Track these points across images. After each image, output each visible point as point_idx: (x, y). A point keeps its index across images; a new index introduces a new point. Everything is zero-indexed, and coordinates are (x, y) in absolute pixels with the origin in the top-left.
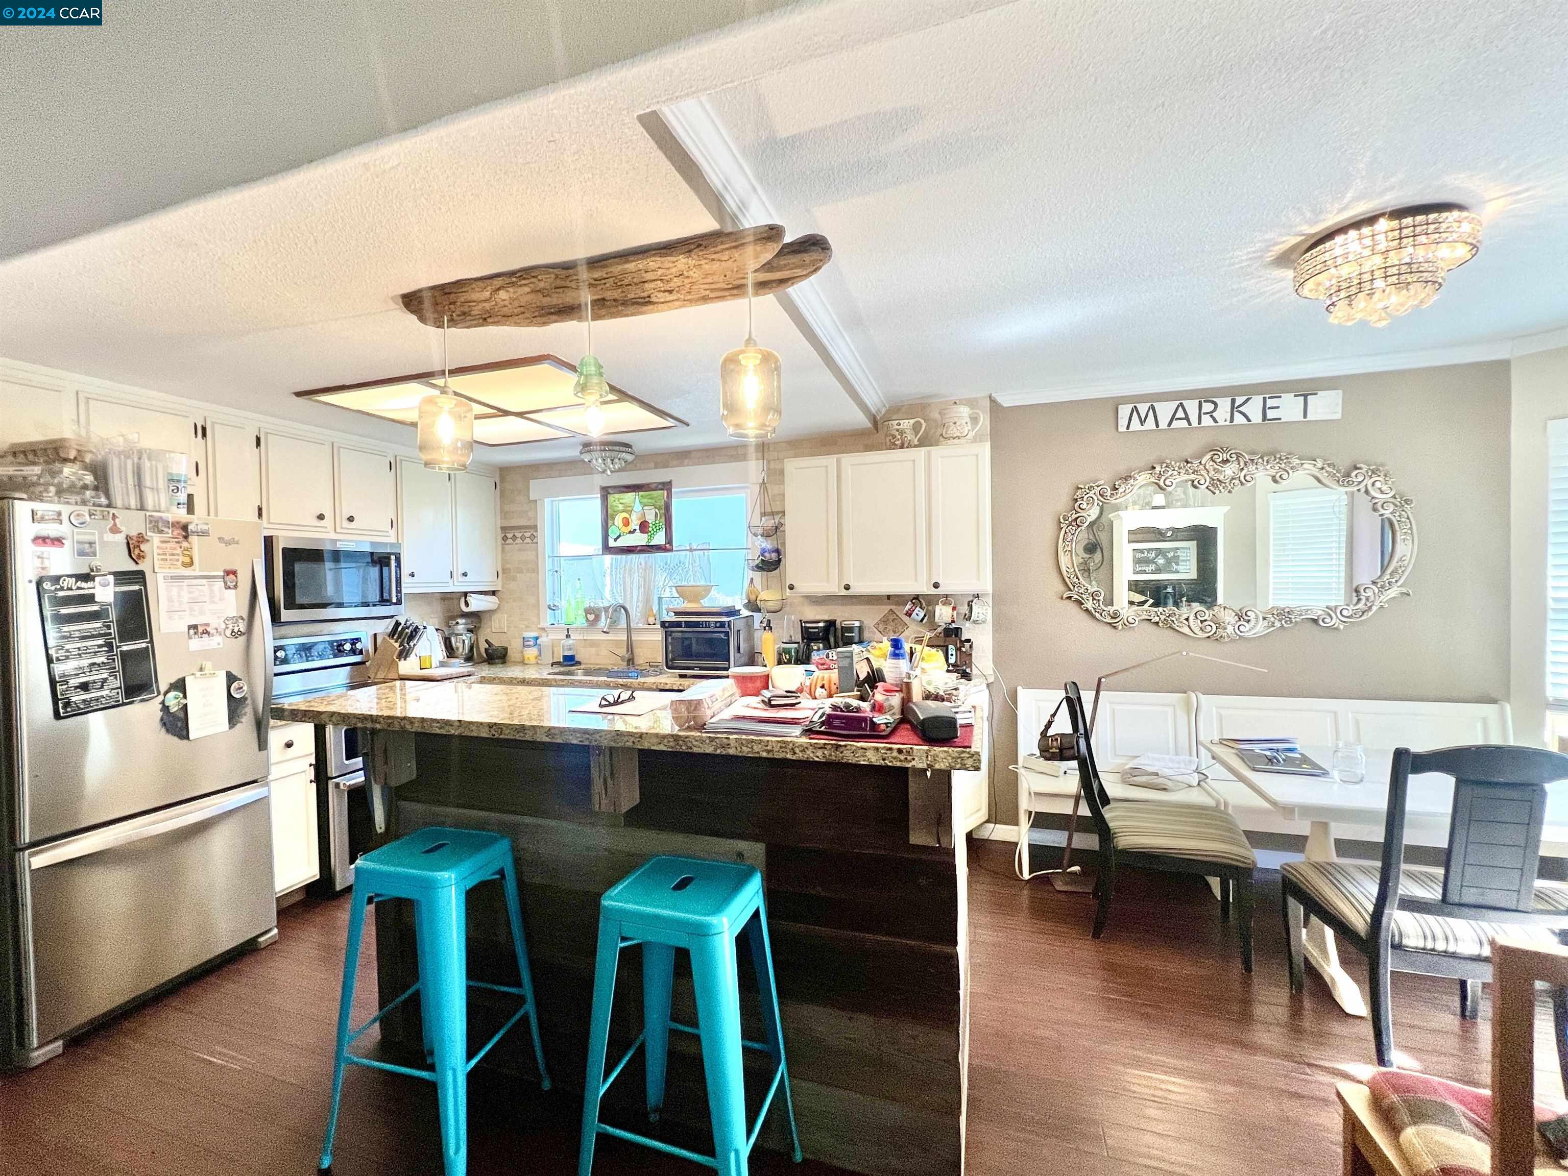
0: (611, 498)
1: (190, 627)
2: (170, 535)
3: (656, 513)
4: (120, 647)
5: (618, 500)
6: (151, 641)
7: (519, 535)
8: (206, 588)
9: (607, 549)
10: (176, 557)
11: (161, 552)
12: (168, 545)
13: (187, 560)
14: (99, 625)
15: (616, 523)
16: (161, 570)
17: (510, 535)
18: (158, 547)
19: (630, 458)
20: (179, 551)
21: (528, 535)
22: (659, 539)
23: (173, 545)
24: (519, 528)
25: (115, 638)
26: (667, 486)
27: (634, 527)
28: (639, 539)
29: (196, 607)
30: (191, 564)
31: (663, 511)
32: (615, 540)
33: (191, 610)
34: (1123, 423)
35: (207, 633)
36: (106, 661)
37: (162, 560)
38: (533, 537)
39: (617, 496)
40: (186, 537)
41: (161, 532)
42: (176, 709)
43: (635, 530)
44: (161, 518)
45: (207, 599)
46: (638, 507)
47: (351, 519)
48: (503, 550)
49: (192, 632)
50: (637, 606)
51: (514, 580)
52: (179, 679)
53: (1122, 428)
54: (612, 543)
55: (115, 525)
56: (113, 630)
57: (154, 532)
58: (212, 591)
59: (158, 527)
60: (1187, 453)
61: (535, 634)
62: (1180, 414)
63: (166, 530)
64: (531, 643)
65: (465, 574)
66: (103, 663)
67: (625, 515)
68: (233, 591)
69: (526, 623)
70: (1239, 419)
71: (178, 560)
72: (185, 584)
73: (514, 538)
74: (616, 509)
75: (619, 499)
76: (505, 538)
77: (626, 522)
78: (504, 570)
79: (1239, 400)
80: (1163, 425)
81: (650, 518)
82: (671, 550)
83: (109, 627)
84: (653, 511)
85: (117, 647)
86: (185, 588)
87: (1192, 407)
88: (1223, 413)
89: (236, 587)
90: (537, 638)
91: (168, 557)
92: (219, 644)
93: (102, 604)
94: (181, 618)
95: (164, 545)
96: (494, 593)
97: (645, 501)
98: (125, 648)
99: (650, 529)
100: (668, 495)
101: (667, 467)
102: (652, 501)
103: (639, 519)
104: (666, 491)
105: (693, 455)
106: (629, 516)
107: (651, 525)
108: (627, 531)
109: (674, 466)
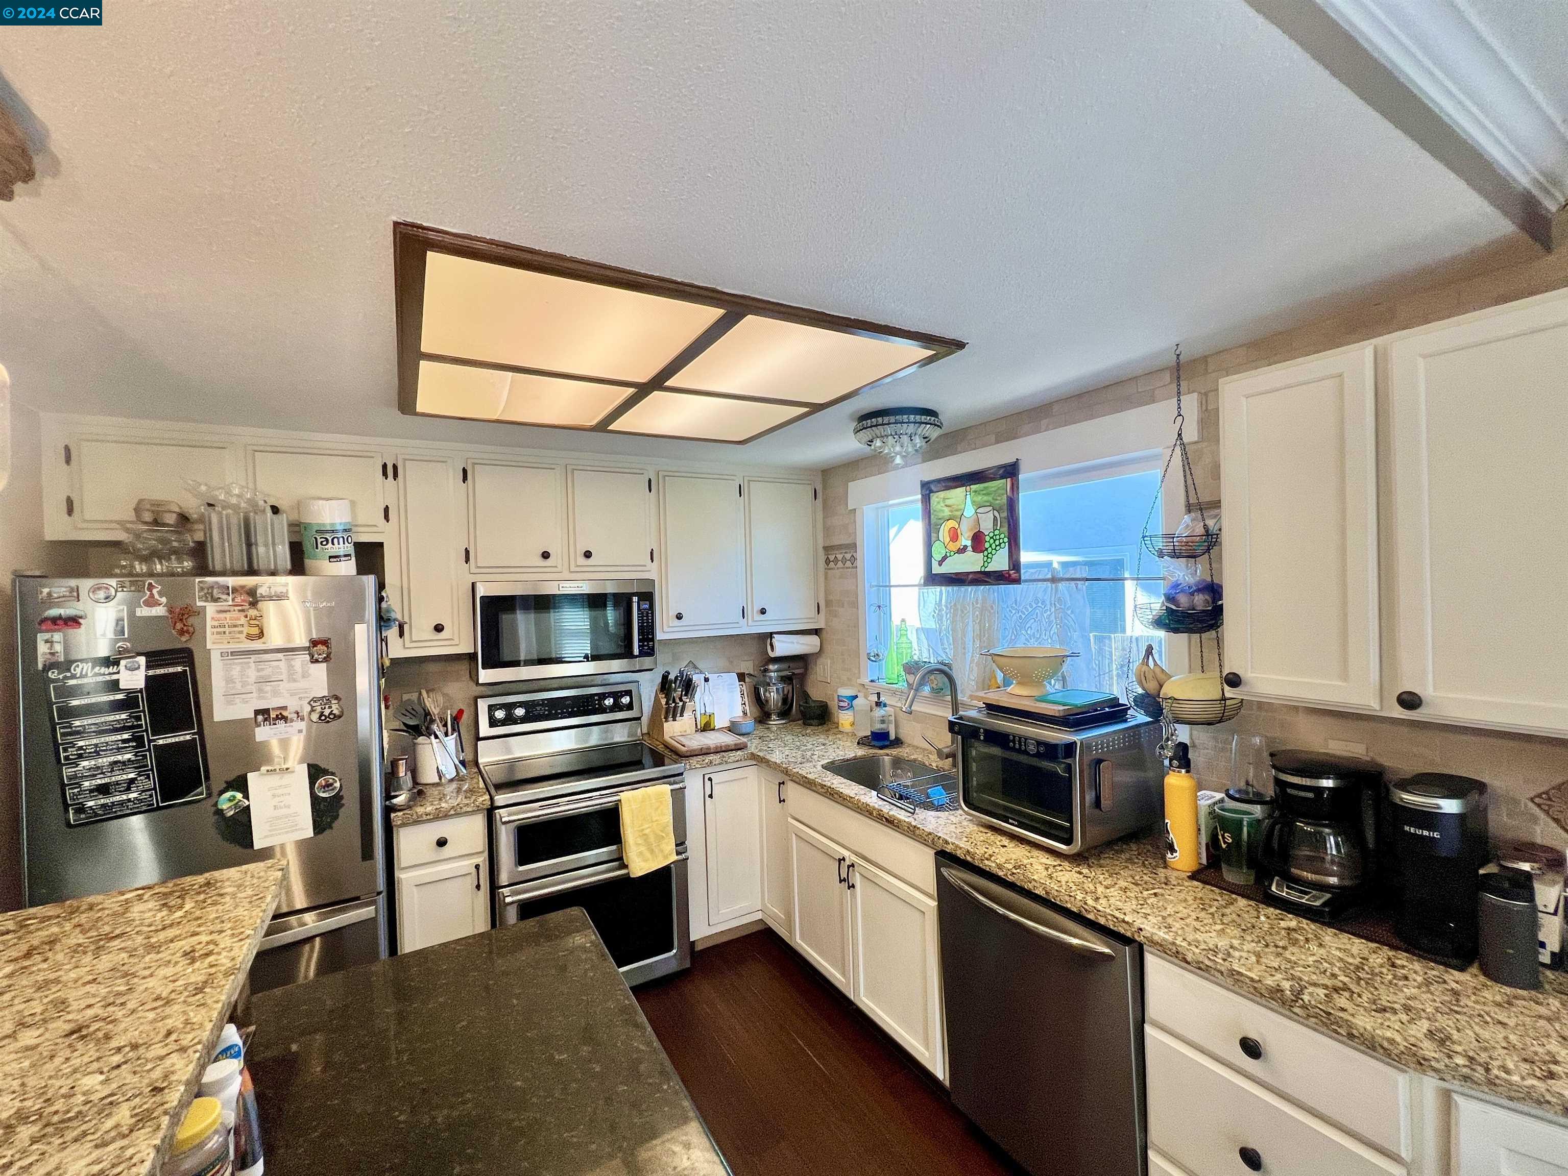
0: (936, 498)
1: (257, 712)
2: (230, 603)
3: (996, 518)
4: (154, 740)
5: (943, 501)
6: (201, 733)
7: (840, 557)
8: (282, 664)
9: (931, 578)
10: (240, 629)
11: (216, 623)
12: (228, 615)
13: (255, 631)
14: (124, 716)
15: (941, 538)
16: (215, 646)
17: (832, 558)
18: (213, 618)
19: (934, 433)
20: (243, 621)
21: (848, 556)
22: (1000, 562)
23: (236, 614)
24: (840, 548)
25: (146, 731)
26: (1011, 471)
27: (964, 543)
28: (971, 563)
29: (268, 688)
30: (261, 634)
31: (1005, 514)
32: (940, 563)
33: (260, 690)
35: (285, 718)
36: (133, 758)
37: (218, 633)
38: (852, 559)
39: (942, 494)
40: (254, 604)
41: (216, 600)
42: (232, 813)
43: (965, 547)
44: (217, 583)
45: (284, 677)
46: (969, 510)
47: (588, 555)
48: (826, 577)
49: (260, 718)
50: (971, 670)
51: (836, 616)
52: (239, 777)
54: (936, 569)
55: (152, 596)
56: (145, 721)
57: (206, 601)
58: (290, 667)
59: (212, 594)
63: (224, 597)
64: (846, 704)
65: (763, 611)
66: (129, 760)
67: (952, 524)
68: (324, 665)
71: (241, 632)
72: (251, 660)
73: (836, 560)
74: (941, 515)
75: (944, 499)
76: (827, 562)
77: (954, 536)
78: (828, 603)
81: (987, 526)
82: (1017, 581)
83: (138, 718)
84: (991, 515)
85: (150, 741)
86: (253, 665)
89: (326, 660)
91: (227, 630)
92: (300, 731)
93: (129, 692)
94: (245, 702)
95: (222, 615)
96: (816, 632)
97: (980, 499)
98: (161, 742)
99: (987, 545)
100: (1012, 485)
101: (1015, 438)
102: (990, 498)
103: (971, 530)
104: (1009, 480)
105: (1056, 408)
106: (957, 526)
107: (987, 538)
108: (955, 550)
109: (1026, 435)
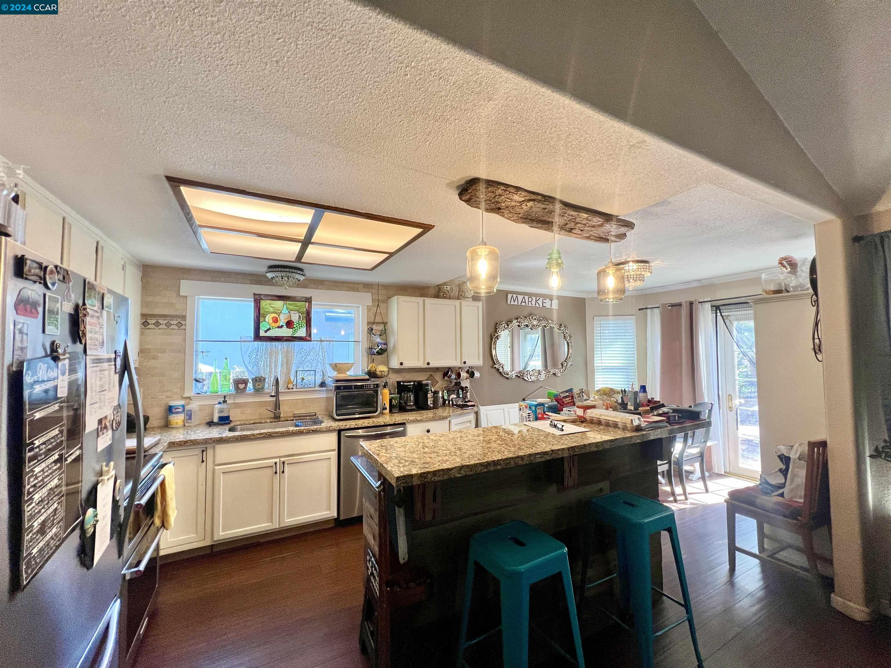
0: (263, 303)
3: (300, 316)
7: (163, 322)
9: (257, 337)
15: (267, 320)
17: (152, 322)
21: (174, 322)
22: (302, 332)
24: (164, 316)
26: (309, 300)
27: (281, 324)
28: (286, 332)
31: (305, 316)
32: (266, 332)
34: (509, 301)
38: (180, 325)
39: (268, 302)
43: (282, 326)
46: (285, 311)
48: (142, 334)
53: (509, 303)
54: (262, 333)
60: (525, 315)
61: (182, 402)
62: (524, 301)
67: (275, 315)
69: (168, 394)
70: (537, 305)
73: (158, 324)
74: (268, 310)
75: (270, 304)
76: (145, 324)
77: (276, 320)
79: (538, 298)
80: (519, 304)
81: (295, 318)
82: (310, 341)
84: (297, 315)
87: (526, 298)
88: (540, 302)
90: (183, 406)
97: (291, 307)
99: (295, 326)
100: (309, 305)
101: (307, 288)
102: (297, 308)
103: (286, 319)
104: (307, 303)
105: (325, 283)
106: (277, 316)
107: (295, 323)
108: (276, 326)
109: (312, 288)
